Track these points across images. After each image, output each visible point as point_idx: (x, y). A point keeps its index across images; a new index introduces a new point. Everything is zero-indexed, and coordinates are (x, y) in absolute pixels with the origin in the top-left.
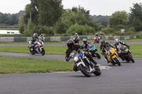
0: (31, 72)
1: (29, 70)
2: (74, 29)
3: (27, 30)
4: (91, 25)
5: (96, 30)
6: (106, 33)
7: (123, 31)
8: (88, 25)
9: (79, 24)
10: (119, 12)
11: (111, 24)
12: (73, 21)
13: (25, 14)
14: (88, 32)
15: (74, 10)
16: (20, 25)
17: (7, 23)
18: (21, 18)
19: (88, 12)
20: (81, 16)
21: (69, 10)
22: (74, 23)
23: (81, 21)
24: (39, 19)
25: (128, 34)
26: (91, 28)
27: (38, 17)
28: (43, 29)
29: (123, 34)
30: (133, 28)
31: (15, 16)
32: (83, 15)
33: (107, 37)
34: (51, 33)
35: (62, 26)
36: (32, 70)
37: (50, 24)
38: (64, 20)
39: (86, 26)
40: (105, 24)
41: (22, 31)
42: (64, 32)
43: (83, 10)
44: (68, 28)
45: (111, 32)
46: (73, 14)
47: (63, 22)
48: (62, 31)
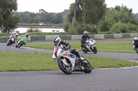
2: (117, 27)
3: (72, 28)
4: (134, 23)
8: (131, 23)
9: (122, 22)
12: (116, 19)
13: (69, 13)
14: (131, 29)
15: (117, 8)
16: (65, 23)
17: (52, 22)
18: (65, 17)
19: (131, 10)
20: (124, 14)
21: (113, 9)
22: (117, 21)
23: (124, 19)
24: (83, 18)
26: (134, 26)
27: (82, 16)
28: (87, 27)
31: (59, 15)
32: (126, 14)
34: (95, 31)
35: (105, 24)
37: (94, 22)
38: (107, 18)
39: (129, 23)
41: (66, 29)
42: (108, 30)
43: (125, 9)
44: (111, 26)
46: (117, 12)
47: (106, 20)
48: (105, 29)
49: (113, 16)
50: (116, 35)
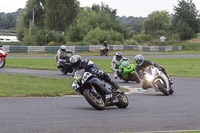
0: (33, 95)
1: (30, 92)
2: (94, 36)
3: (28, 36)
4: (118, 30)
5: (126, 37)
6: (139, 42)
7: (163, 38)
9: (102, 28)
10: (158, 12)
11: (146, 29)
12: (93, 24)
13: (25, 13)
14: (114, 39)
15: (95, 8)
16: (18, 29)
18: (19, 20)
19: (114, 12)
20: (105, 18)
21: (88, 9)
22: (94, 27)
23: (104, 24)
24: (45, 21)
25: (171, 44)
26: (118, 34)
27: (43, 18)
28: (51, 35)
29: (163, 44)
30: (177, 35)
31: (11, 16)
32: (108, 16)
33: (140, 47)
34: (62, 41)
35: (78, 31)
36: (34, 92)
37: (61, 28)
38: (80, 22)
39: (112, 31)
40: (137, 29)
41: (20, 37)
42: (81, 39)
43: (107, 9)
44: (86, 34)
45: (147, 40)
46: (94, 13)
47: (79, 25)
48: (77, 38)
49: (89, 19)
50: (92, 47)
